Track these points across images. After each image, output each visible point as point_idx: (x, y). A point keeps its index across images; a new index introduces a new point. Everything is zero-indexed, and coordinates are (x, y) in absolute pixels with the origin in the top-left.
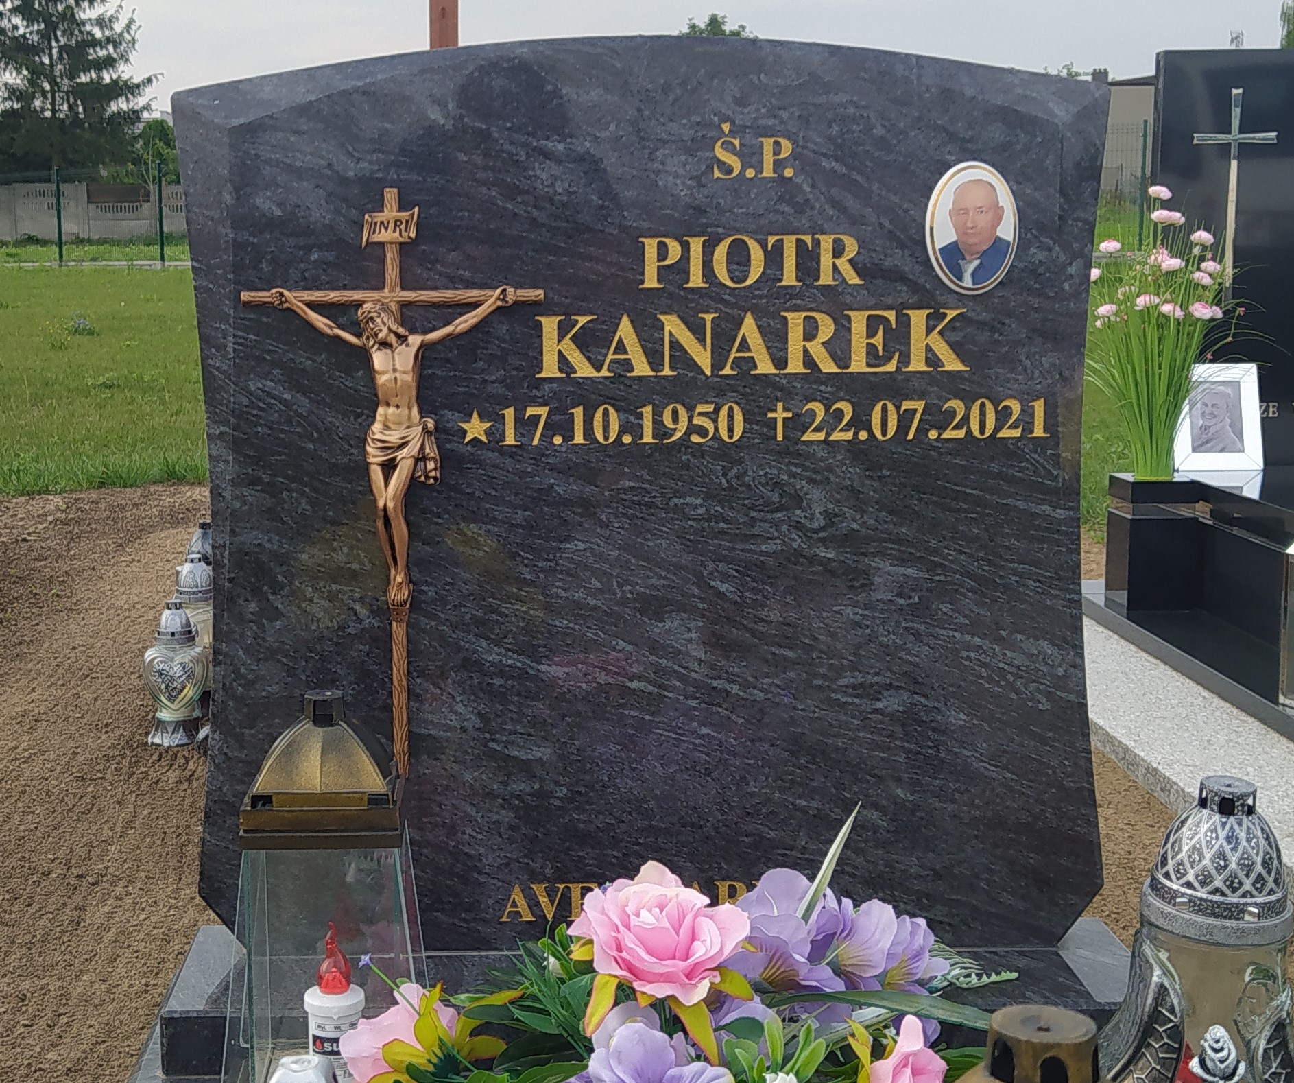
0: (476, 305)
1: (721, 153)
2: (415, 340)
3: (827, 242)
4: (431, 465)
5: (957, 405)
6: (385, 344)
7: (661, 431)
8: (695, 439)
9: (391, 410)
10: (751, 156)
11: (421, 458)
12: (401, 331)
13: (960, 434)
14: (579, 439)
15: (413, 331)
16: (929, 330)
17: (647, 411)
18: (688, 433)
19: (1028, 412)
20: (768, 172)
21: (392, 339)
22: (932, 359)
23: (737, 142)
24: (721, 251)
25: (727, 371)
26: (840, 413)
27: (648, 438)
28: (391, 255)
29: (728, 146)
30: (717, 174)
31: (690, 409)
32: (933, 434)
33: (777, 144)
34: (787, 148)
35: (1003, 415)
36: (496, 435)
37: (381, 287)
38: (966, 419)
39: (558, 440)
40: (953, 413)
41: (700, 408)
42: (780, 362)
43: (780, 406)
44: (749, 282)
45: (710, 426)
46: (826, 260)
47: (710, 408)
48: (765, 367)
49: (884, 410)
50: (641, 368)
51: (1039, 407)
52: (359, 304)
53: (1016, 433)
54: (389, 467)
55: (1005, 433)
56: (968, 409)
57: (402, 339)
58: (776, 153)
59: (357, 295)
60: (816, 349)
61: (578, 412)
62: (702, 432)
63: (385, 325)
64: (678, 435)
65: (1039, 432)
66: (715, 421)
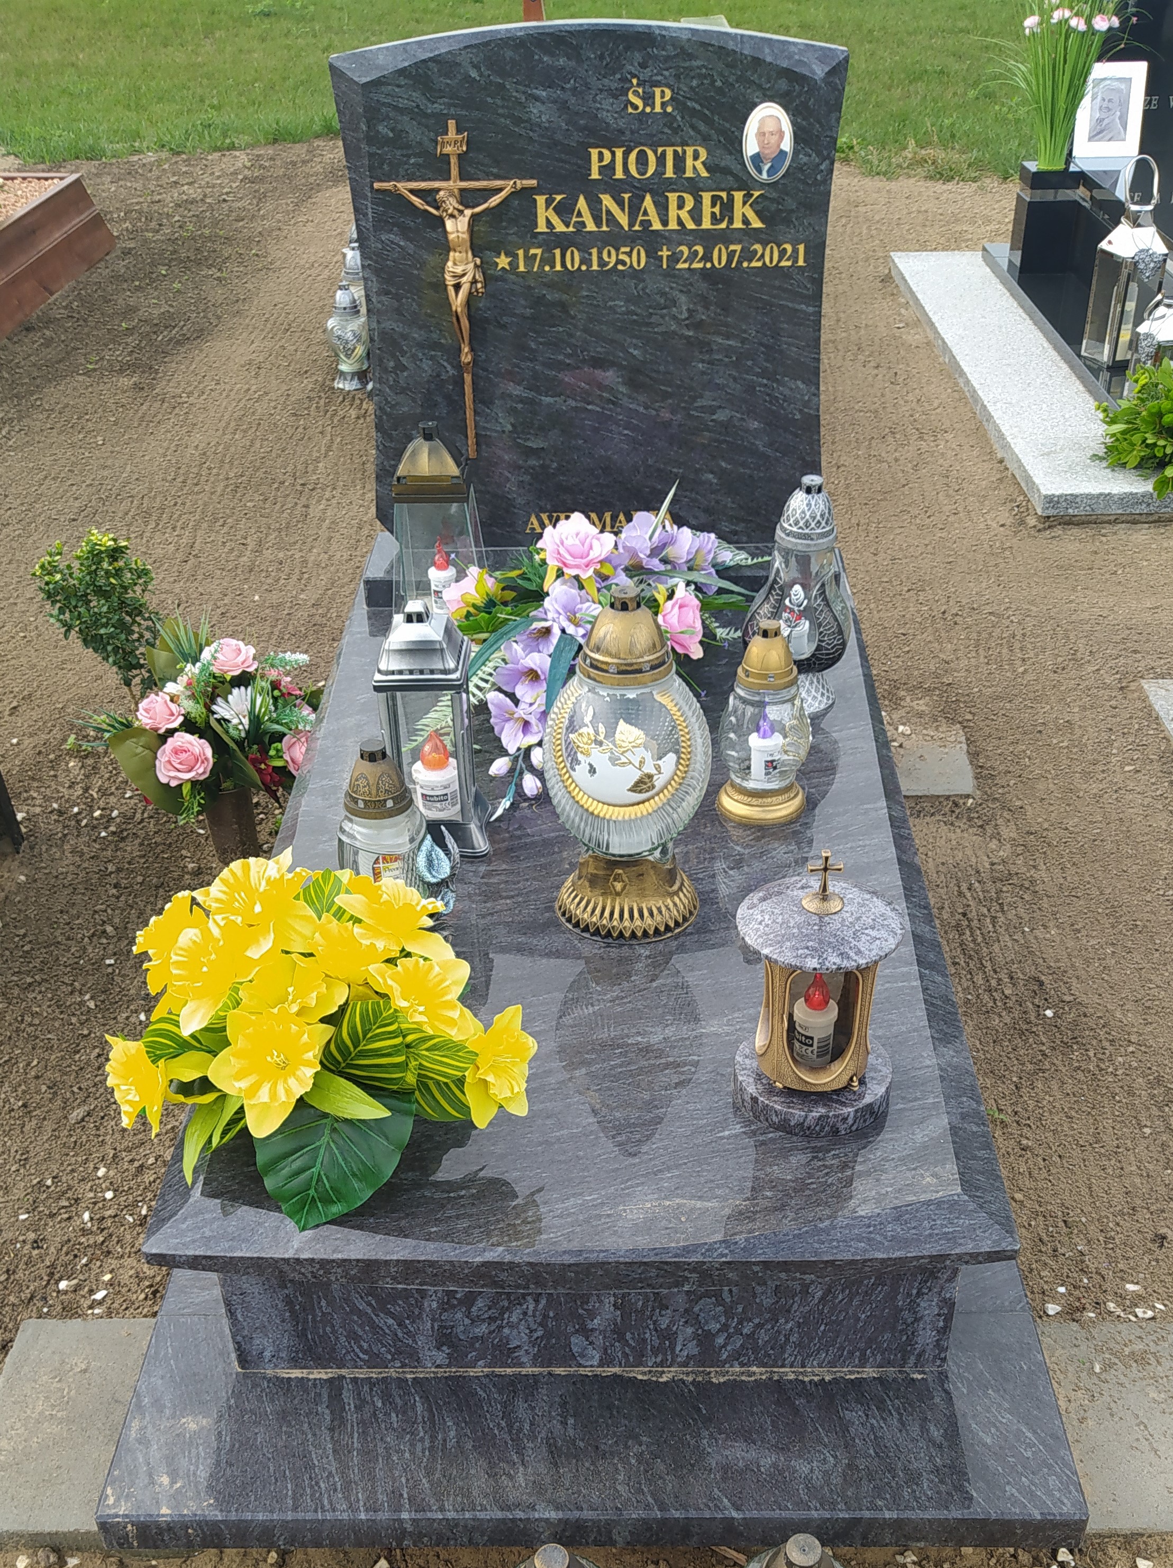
0: (501, 190)
1: (632, 98)
2: (468, 212)
3: (690, 151)
4: (479, 285)
5: (758, 247)
6: (452, 216)
7: (602, 263)
8: (620, 267)
9: (457, 254)
10: (648, 99)
11: (474, 282)
12: (461, 207)
13: (759, 264)
14: (558, 267)
15: (467, 207)
16: (744, 203)
17: (594, 251)
18: (616, 264)
19: (796, 251)
20: (658, 109)
21: (456, 213)
22: (746, 221)
23: (640, 90)
24: (633, 156)
25: (637, 228)
26: (696, 251)
27: (595, 267)
28: (454, 161)
29: (636, 93)
30: (630, 110)
31: (617, 250)
32: (745, 264)
33: (663, 92)
34: (668, 94)
35: (783, 253)
36: (514, 265)
37: (449, 179)
38: (763, 256)
39: (547, 268)
40: (756, 252)
41: (623, 249)
42: (665, 223)
43: (665, 248)
44: (648, 175)
45: (627, 260)
46: (689, 162)
47: (628, 249)
48: (657, 226)
49: (720, 250)
50: (591, 226)
51: (801, 248)
52: (438, 190)
53: (789, 263)
54: (457, 287)
55: (783, 264)
56: (764, 250)
57: (461, 212)
58: (662, 97)
59: (436, 184)
60: (684, 214)
61: (558, 252)
62: (623, 263)
63: (452, 204)
64: (611, 265)
65: (801, 263)
66: (630, 256)
